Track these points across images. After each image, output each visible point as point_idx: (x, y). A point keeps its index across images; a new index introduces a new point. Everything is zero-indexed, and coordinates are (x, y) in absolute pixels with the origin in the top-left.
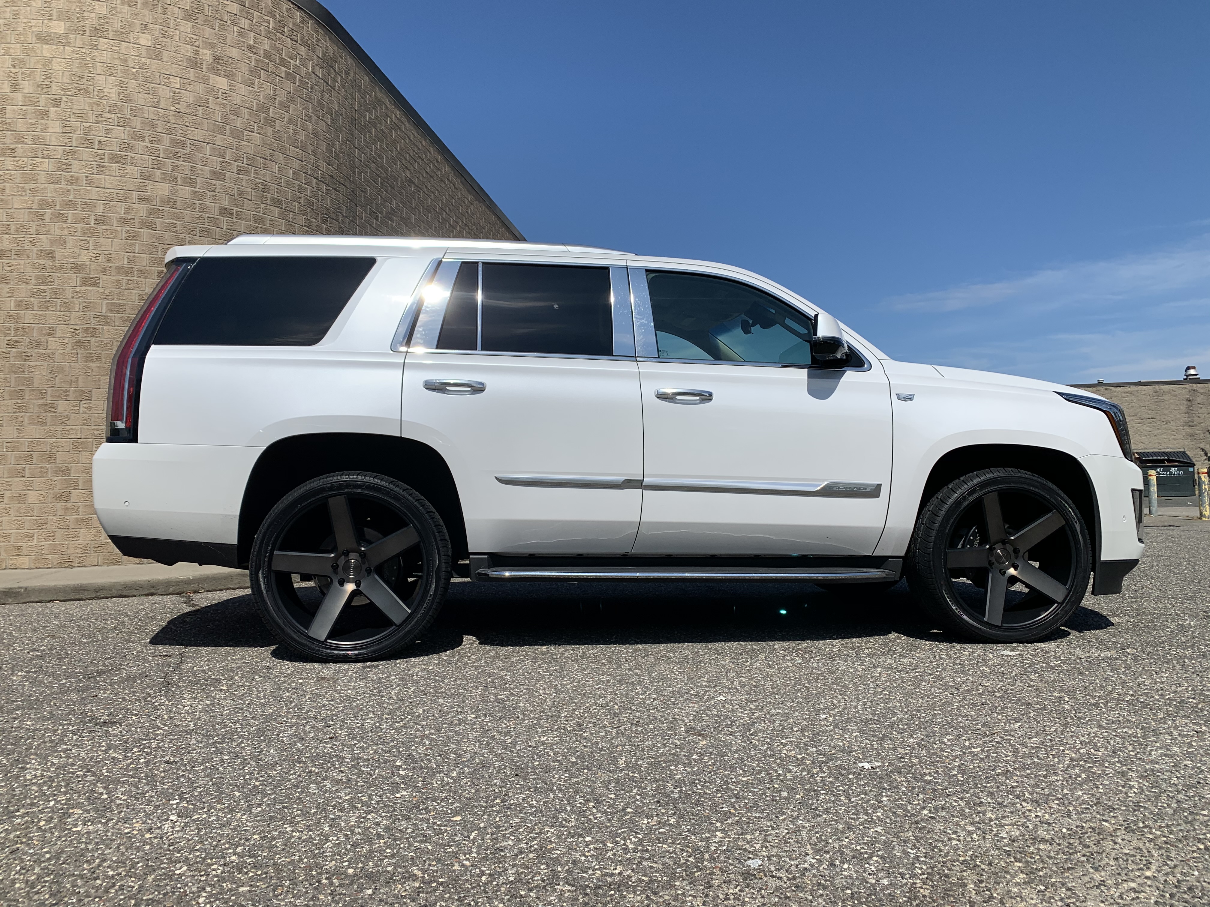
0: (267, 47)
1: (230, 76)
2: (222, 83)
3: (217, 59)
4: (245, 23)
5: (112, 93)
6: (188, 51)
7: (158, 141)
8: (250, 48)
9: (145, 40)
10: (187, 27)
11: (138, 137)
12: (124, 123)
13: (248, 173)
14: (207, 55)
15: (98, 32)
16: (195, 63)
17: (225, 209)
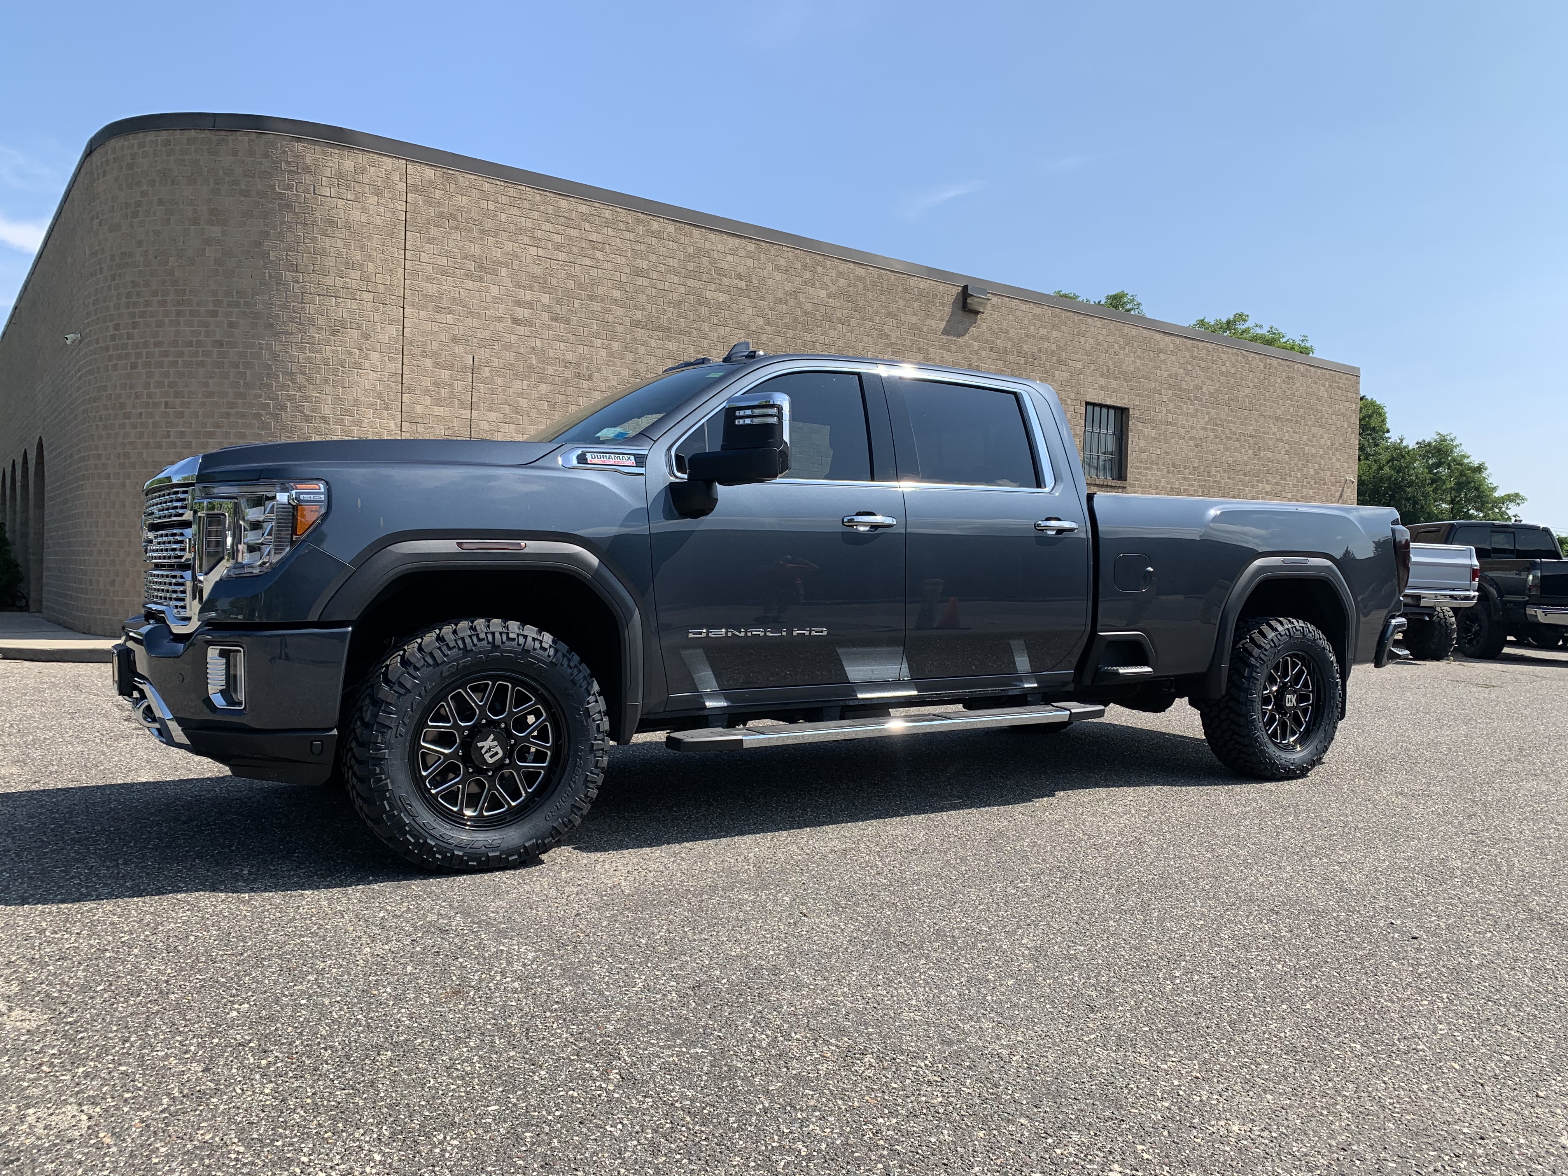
0: (259, 187)
1: (223, 223)
2: (215, 231)
3: (212, 212)
4: (238, 172)
5: (140, 259)
6: (188, 211)
8: (242, 192)
9: (160, 211)
10: (188, 190)
11: (155, 294)
13: (237, 304)
14: (203, 210)
15: (134, 214)
16: (195, 221)
17: (217, 341)
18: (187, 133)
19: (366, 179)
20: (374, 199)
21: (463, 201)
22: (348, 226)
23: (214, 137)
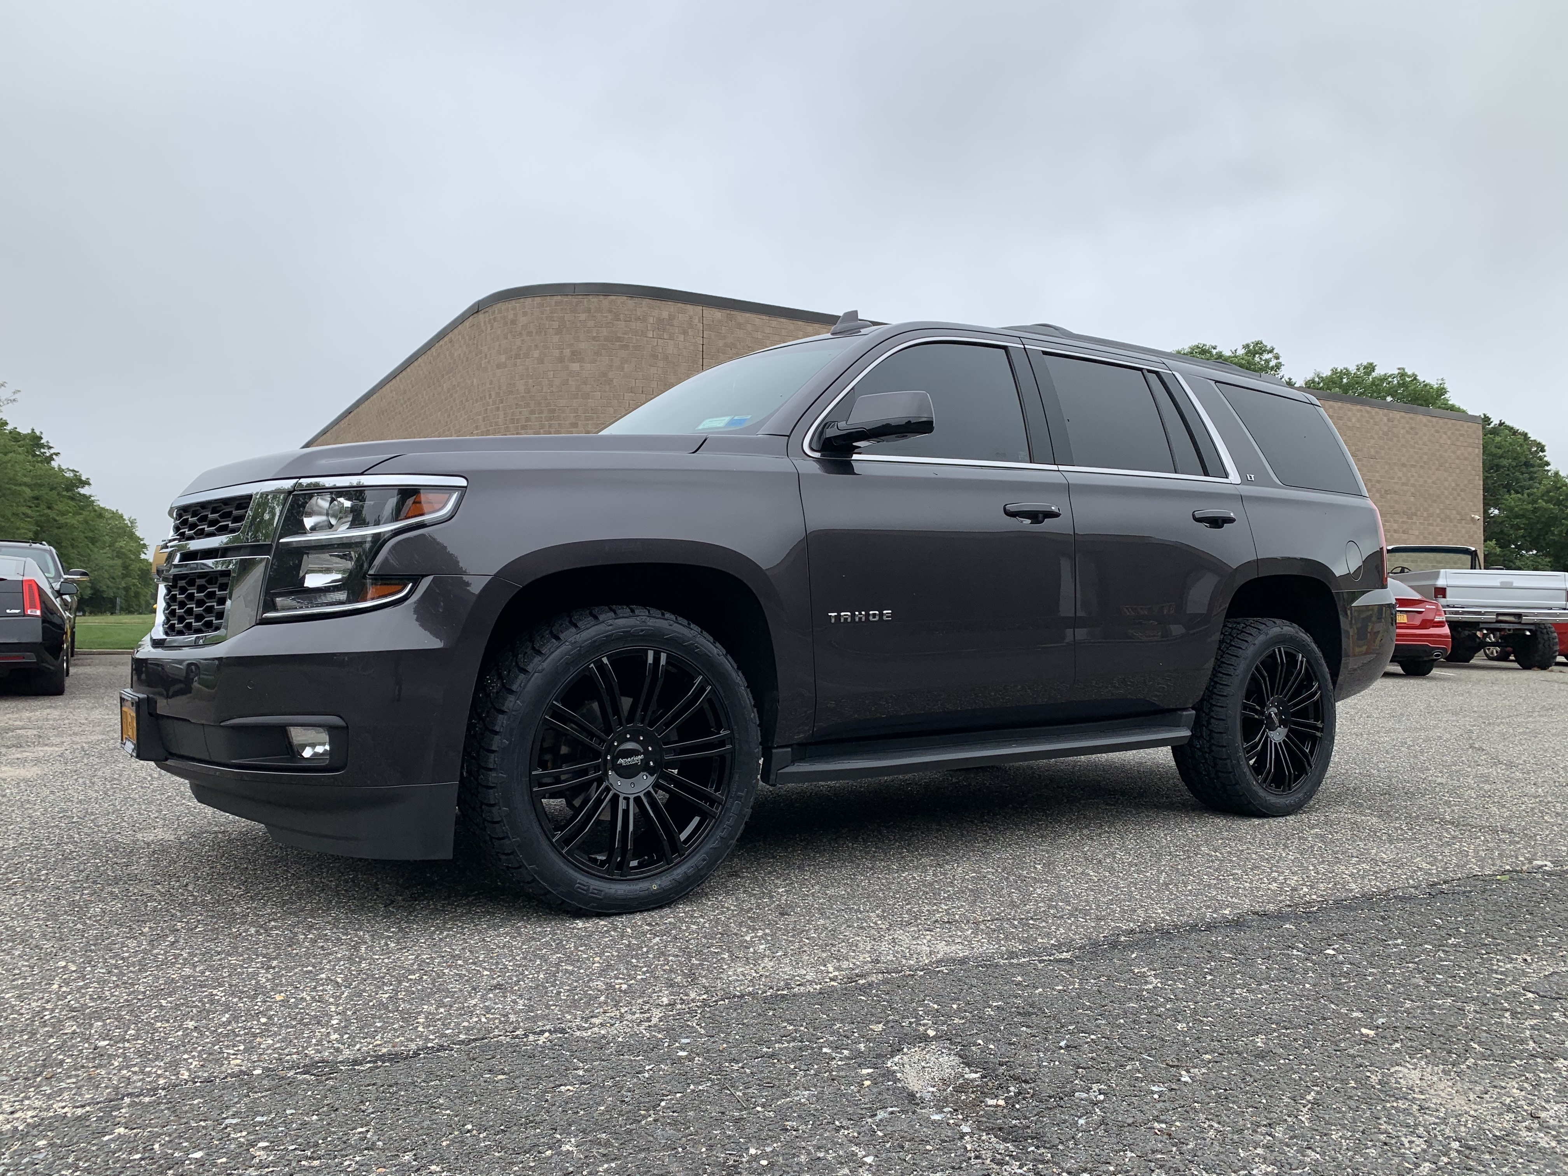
0: (605, 334)
1: (581, 361)
2: (575, 367)
3: (573, 353)
4: (591, 324)
5: (522, 388)
6: (556, 353)
7: (541, 412)
8: (594, 338)
9: (536, 354)
10: (556, 338)
11: (532, 412)
12: (527, 405)
13: (591, 419)
14: (567, 352)
15: (517, 356)
16: (561, 360)
18: (555, 298)
19: (675, 322)
20: (682, 337)
21: (740, 333)
22: (666, 358)
23: (574, 300)
